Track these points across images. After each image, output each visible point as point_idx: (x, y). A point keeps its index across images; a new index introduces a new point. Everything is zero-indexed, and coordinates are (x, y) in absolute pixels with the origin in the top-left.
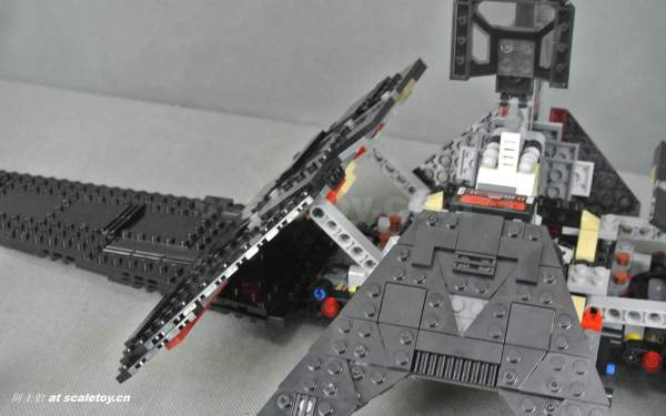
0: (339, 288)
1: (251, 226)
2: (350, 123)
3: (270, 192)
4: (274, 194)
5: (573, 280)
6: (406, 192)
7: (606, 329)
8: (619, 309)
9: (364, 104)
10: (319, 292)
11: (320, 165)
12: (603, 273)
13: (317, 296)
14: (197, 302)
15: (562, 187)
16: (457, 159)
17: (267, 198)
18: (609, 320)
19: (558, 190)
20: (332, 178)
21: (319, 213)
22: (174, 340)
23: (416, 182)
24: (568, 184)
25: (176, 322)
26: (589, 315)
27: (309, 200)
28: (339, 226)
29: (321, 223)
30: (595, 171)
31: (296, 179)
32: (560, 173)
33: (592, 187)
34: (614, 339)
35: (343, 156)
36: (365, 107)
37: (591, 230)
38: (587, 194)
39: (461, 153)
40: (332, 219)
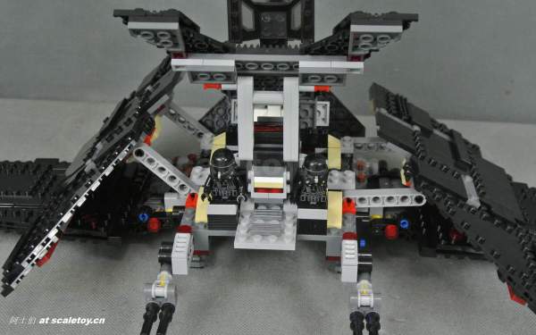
0: (158, 210)
1: (87, 170)
2: (149, 88)
3: (96, 144)
4: (99, 146)
5: (331, 181)
6: (195, 137)
7: (358, 213)
8: (366, 197)
9: (157, 73)
10: (143, 216)
11: (134, 119)
12: (351, 175)
13: (141, 219)
14: (57, 228)
15: (309, 121)
16: (230, 110)
17: (93, 149)
18: (360, 205)
19: (306, 124)
20: (147, 126)
21: (140, 153)
22: (43, 258)
23: (201, 129)
24: (313, 119)
25: (44, 245)
26: (346, 204)
27: (133, 143)
28: (157, 162)
29: (143, 160)
30: (330, 108)
31: (116, 132)
32: (307, 111)
33: (330, 120)
34: (364, 218)
35: (151, 110)
36: (159, 76)
37: (336, 148)
38: (327, 125)
39: (233, 104)
40: (151, 156)
